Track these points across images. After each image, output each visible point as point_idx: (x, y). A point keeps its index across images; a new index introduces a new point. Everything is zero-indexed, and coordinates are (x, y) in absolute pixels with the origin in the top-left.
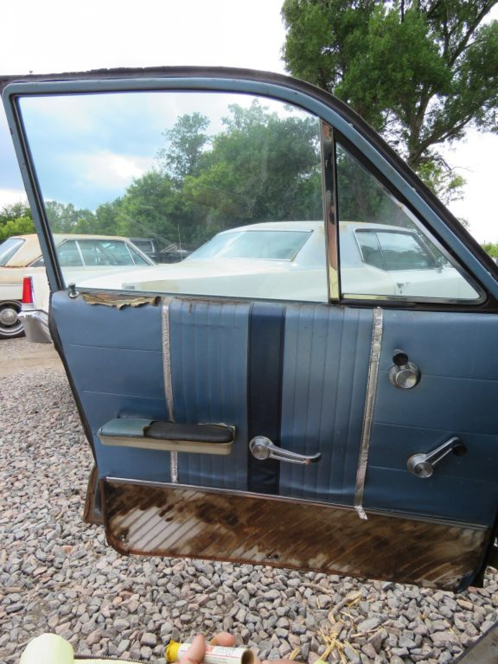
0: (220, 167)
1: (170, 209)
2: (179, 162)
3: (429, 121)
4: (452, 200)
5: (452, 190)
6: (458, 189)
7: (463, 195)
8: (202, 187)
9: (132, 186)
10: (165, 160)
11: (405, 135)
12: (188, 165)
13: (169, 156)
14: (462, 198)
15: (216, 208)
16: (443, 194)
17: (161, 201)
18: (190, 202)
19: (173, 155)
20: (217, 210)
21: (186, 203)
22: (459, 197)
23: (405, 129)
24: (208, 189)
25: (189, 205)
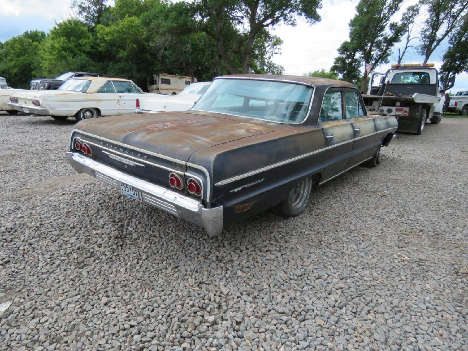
0: (126, 21)
1: (88, 48)
2: (89, 12)
3: (261, 10)
4: (275, 53)
5: (275, 47)
6: (278, 46)
7: (281, 51)
8: (113, 35)
9: (55, 28)
10: (77, 9)
11: (247, 12)
12: (96, 15)
13: (80, 7)
14: (280, 53)
15: (124, 50)
16: (270, 49)
17: (80, 41)
18: (103, 44)
19: (83, 6)
20: (125, 52)
21: (101, 45)
22: (278, 52)
23: (247, 8)
24: (118, 36)
25: (103, 46)
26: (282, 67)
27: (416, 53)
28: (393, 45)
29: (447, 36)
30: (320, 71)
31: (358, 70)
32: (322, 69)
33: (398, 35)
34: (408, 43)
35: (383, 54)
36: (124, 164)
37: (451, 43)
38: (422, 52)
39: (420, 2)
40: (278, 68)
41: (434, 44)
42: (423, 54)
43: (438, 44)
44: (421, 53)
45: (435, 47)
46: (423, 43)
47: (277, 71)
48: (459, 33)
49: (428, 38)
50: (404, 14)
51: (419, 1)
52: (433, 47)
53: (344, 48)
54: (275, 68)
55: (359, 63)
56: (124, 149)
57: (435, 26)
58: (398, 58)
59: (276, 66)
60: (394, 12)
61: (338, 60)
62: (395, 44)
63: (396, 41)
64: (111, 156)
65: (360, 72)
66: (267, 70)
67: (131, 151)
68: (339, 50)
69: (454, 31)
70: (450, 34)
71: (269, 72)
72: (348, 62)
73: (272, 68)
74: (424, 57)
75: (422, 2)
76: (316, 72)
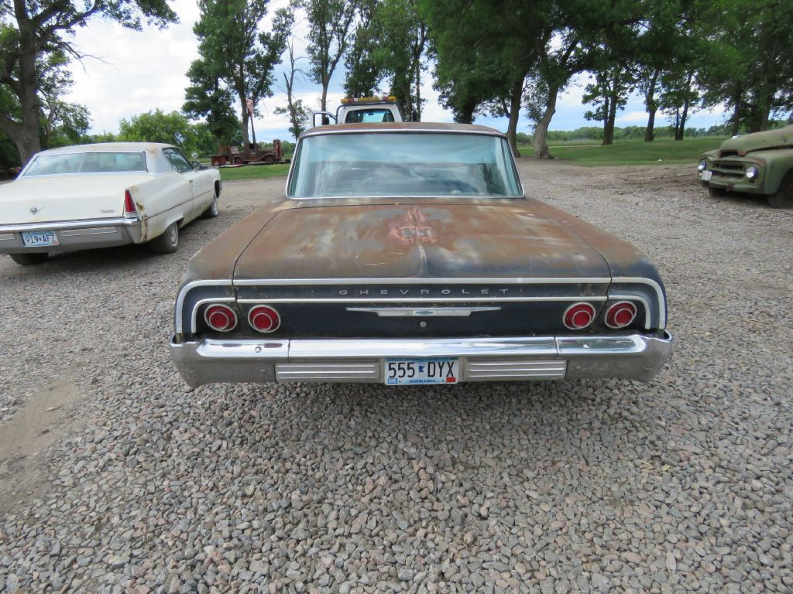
5: (54, 68)
7: (72, 77)
14: (72, 82)
26: (82, 108)
27: (309, 81)
28: (271, 68)
29: (341, 57)
30: (153, 113)
31: (230, 109)
32: (157, 110)
33: (275, 54)
34: (293, 64)
35: (262, 82)
36: (419, 319)
37: (348, 68)
38: (317, 79)
39: (292, 4)
40: (73, 111)
41: (329, 68)
42: (318, 83)
43: (333, 68)
44: (316, 81)
45: (332, 71)
46: (315, 66)
47: (75, 116)
48: (354, 54)
49: (319, 59)
50: (275, 21)
51: (289, 3)
52: (328, 72)
53: (197, 72)
54: (67, 110)
55: (228, 97)
56: (435, 289)
57: (323, 41)
58: (286, 89)
59: (69, 107)
60: (261, 16)
61: (191, 92)
62: (275, 66)
63: (275, 63)
64: (383, 312)
65: (233, 111)
66: (51, 115)
67: (456, 289)
68: (189, 75)
69: (349, 50)
70: (344, 54)
71: (56, 118)
72: (209, 95)
73: (62, 110)
74: (321, 86)
75: (295, 5)
76: (145, 115)
